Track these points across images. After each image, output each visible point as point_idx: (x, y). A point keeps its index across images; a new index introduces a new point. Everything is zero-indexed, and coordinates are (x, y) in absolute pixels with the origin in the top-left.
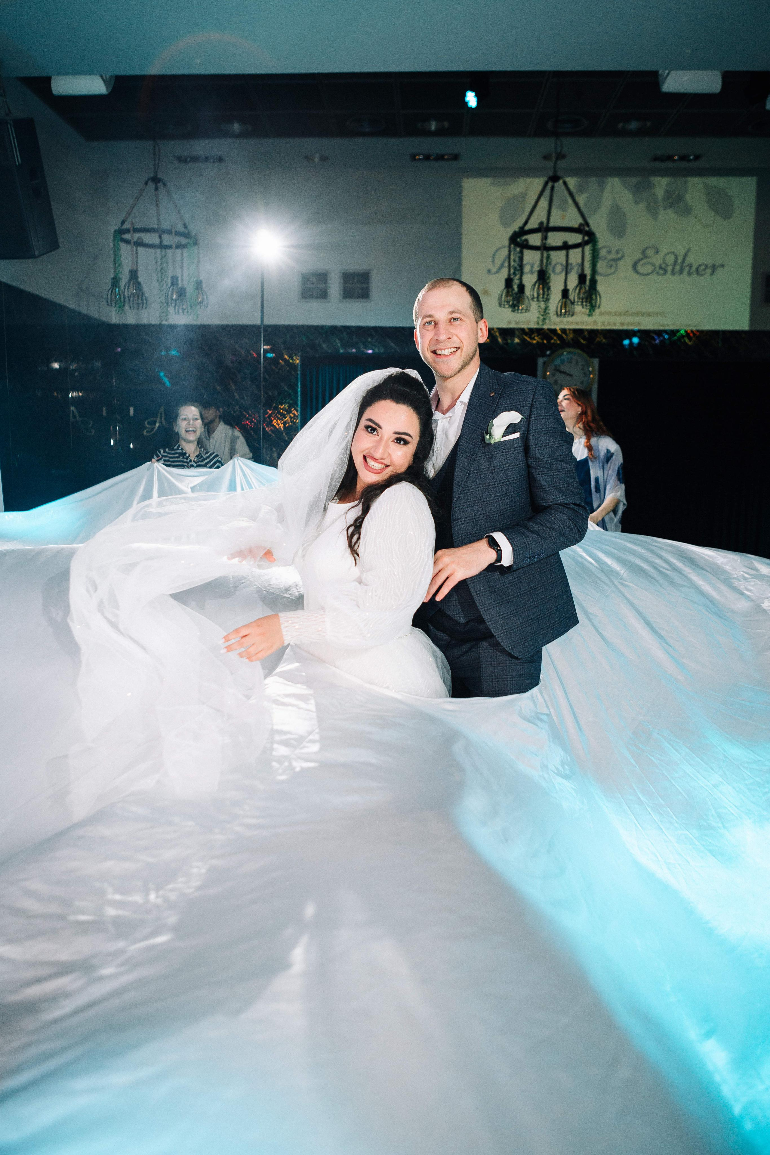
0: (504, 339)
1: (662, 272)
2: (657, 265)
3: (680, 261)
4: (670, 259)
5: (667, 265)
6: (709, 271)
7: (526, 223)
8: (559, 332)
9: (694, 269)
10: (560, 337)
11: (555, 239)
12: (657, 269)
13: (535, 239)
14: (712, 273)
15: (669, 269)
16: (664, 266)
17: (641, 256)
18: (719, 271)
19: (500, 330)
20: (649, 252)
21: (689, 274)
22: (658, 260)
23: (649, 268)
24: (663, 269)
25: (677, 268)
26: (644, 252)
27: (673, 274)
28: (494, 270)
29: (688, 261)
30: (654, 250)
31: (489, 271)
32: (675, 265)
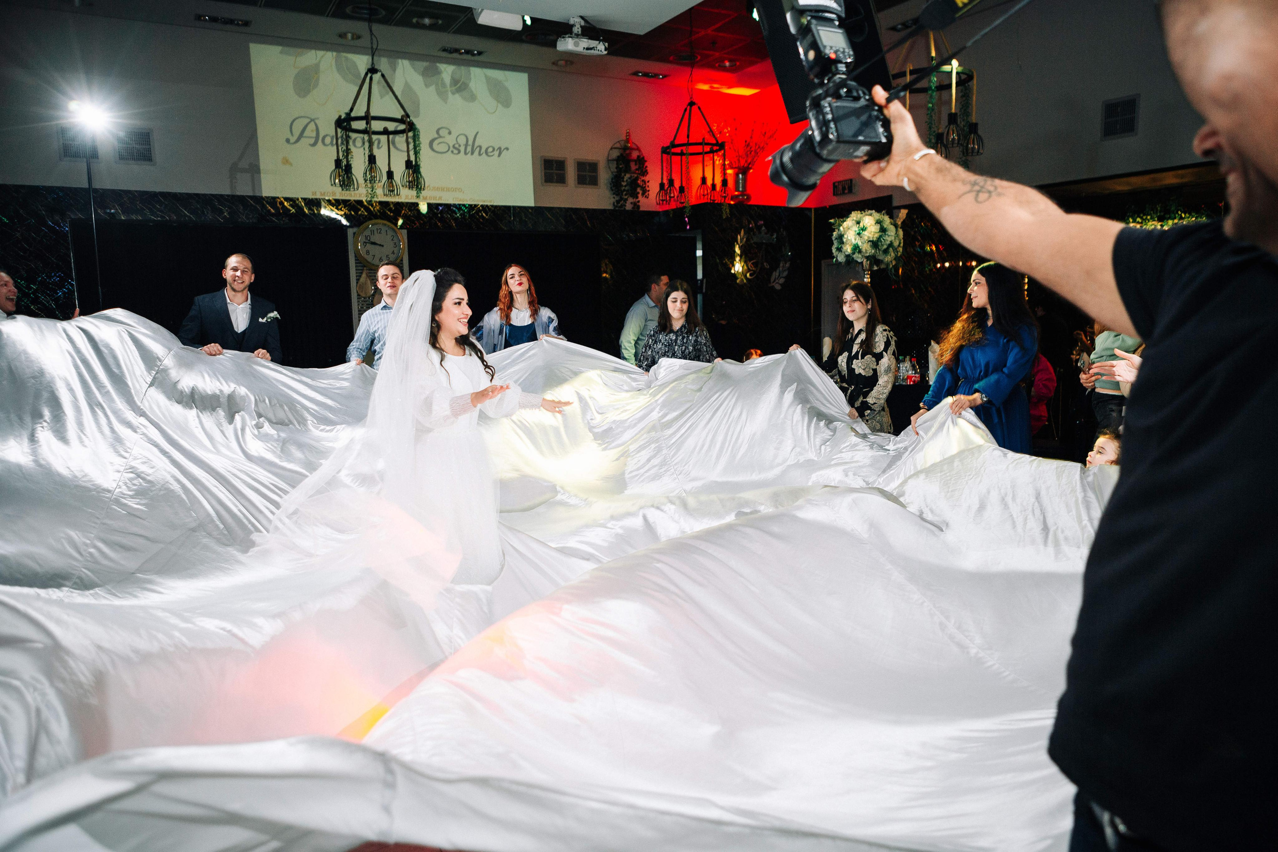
0: (310, 209)
1: (456, 151)
2: (451, 145)
3: (470, 142)
4: (462, 140)
5: (460, 146)
6: (496, 153)
8: (365, 203)
9: (483, 150)
10: (366, 209)
12: (451, 149)
14: (499, 155)
15: (462, 149)
16: (457, 146)
17: (436, 136)
18: (504, 153)
19: (304, 199)
20: (443, 132)
21: (480, 154)
22: (451, 140)
23: (442, 148)
24: (456, 149)
25: (469, 149)
26: (438, 132)
27: (466, 153)
28: (292, 140)
29: (476, 144)
30: (447, 131)
31: (288, 141)
32: (466, 145)
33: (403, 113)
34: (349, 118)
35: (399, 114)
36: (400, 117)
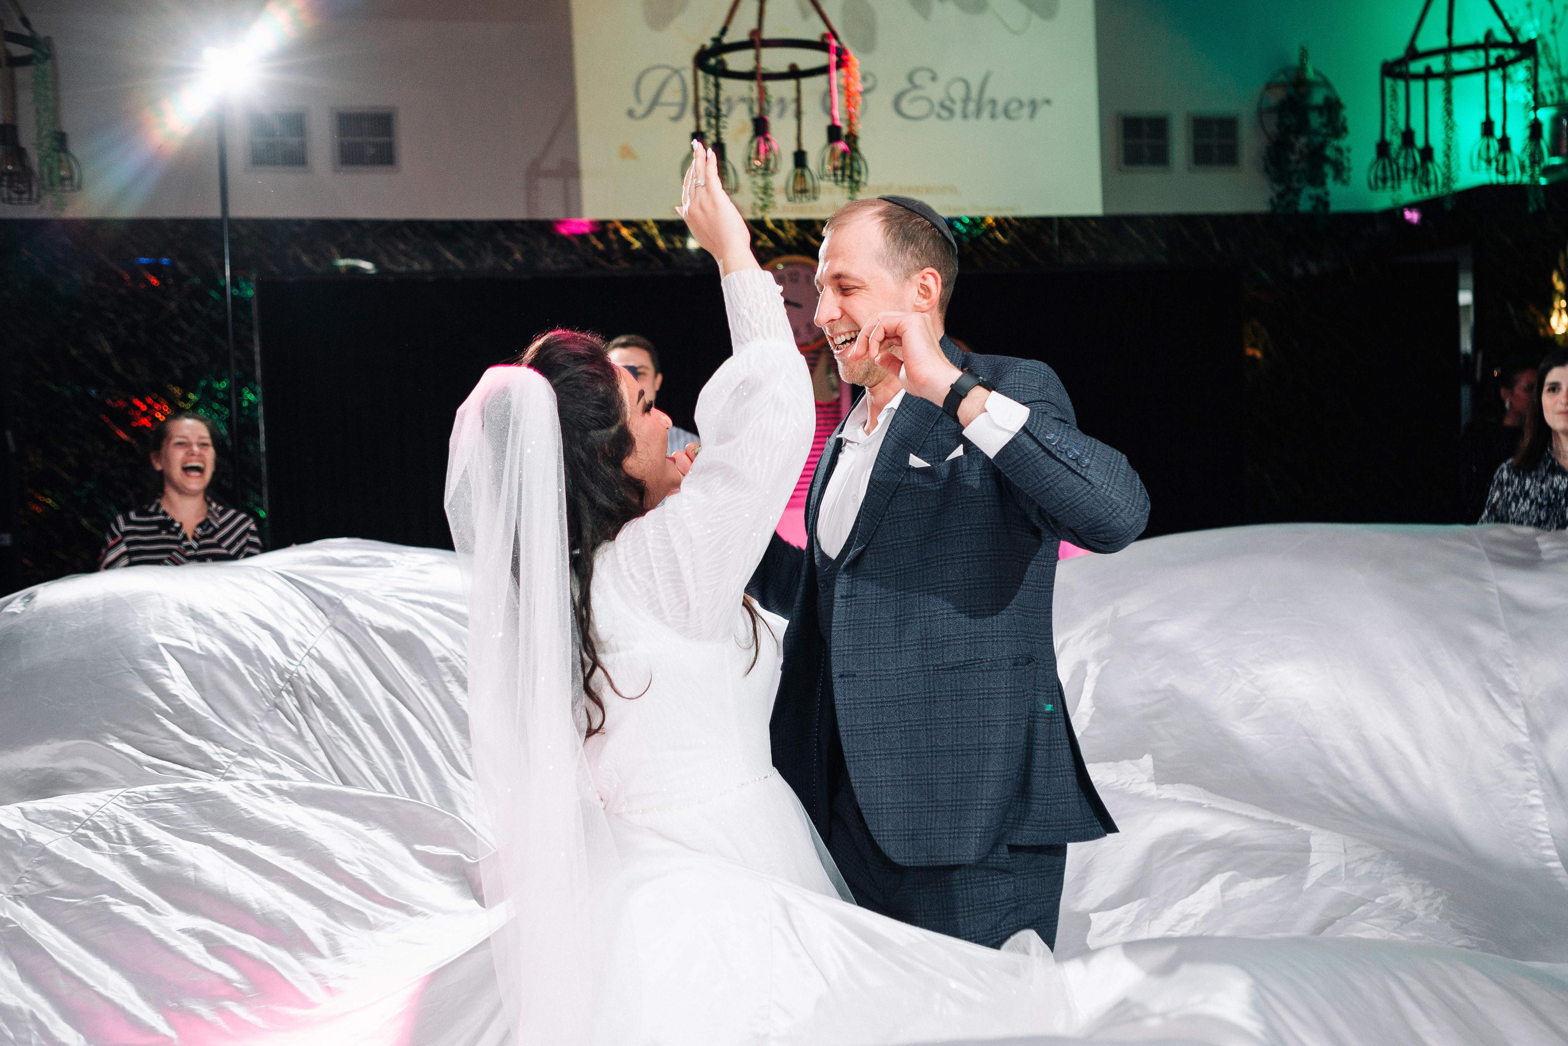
0: (668, 240)
1: (945, 114)
2: (936, 100)
3: (974, 93)
4: (958, 91)
5: (953, 101)
6: (1026, 111)
7: (724, 31)
8: (771, 226)
9: (1000, 108)
10: (772, 235)
11: (775, 60)
12: (937, 109)
13: (738, 61)
14: (1032, 115)
15: (958, 108)
16: (948, 103)
17: (905, 85)
18: (1043, 111)
19: (659, 223)
20: (919, 79)
21: (993, 116)
22: (935, 92)
23: (920, 108)
24: (947, 109)
25: (972, 107)
26: (910, 78)
27: (965, 116)
28: (640, 110)
29: (989, 94)
30: (928, 75)
31: (631, 113)
32: (966, 100)
33: (824, 30)
34: (719, 47)
35: (814, 30)
36: (815, 37)
